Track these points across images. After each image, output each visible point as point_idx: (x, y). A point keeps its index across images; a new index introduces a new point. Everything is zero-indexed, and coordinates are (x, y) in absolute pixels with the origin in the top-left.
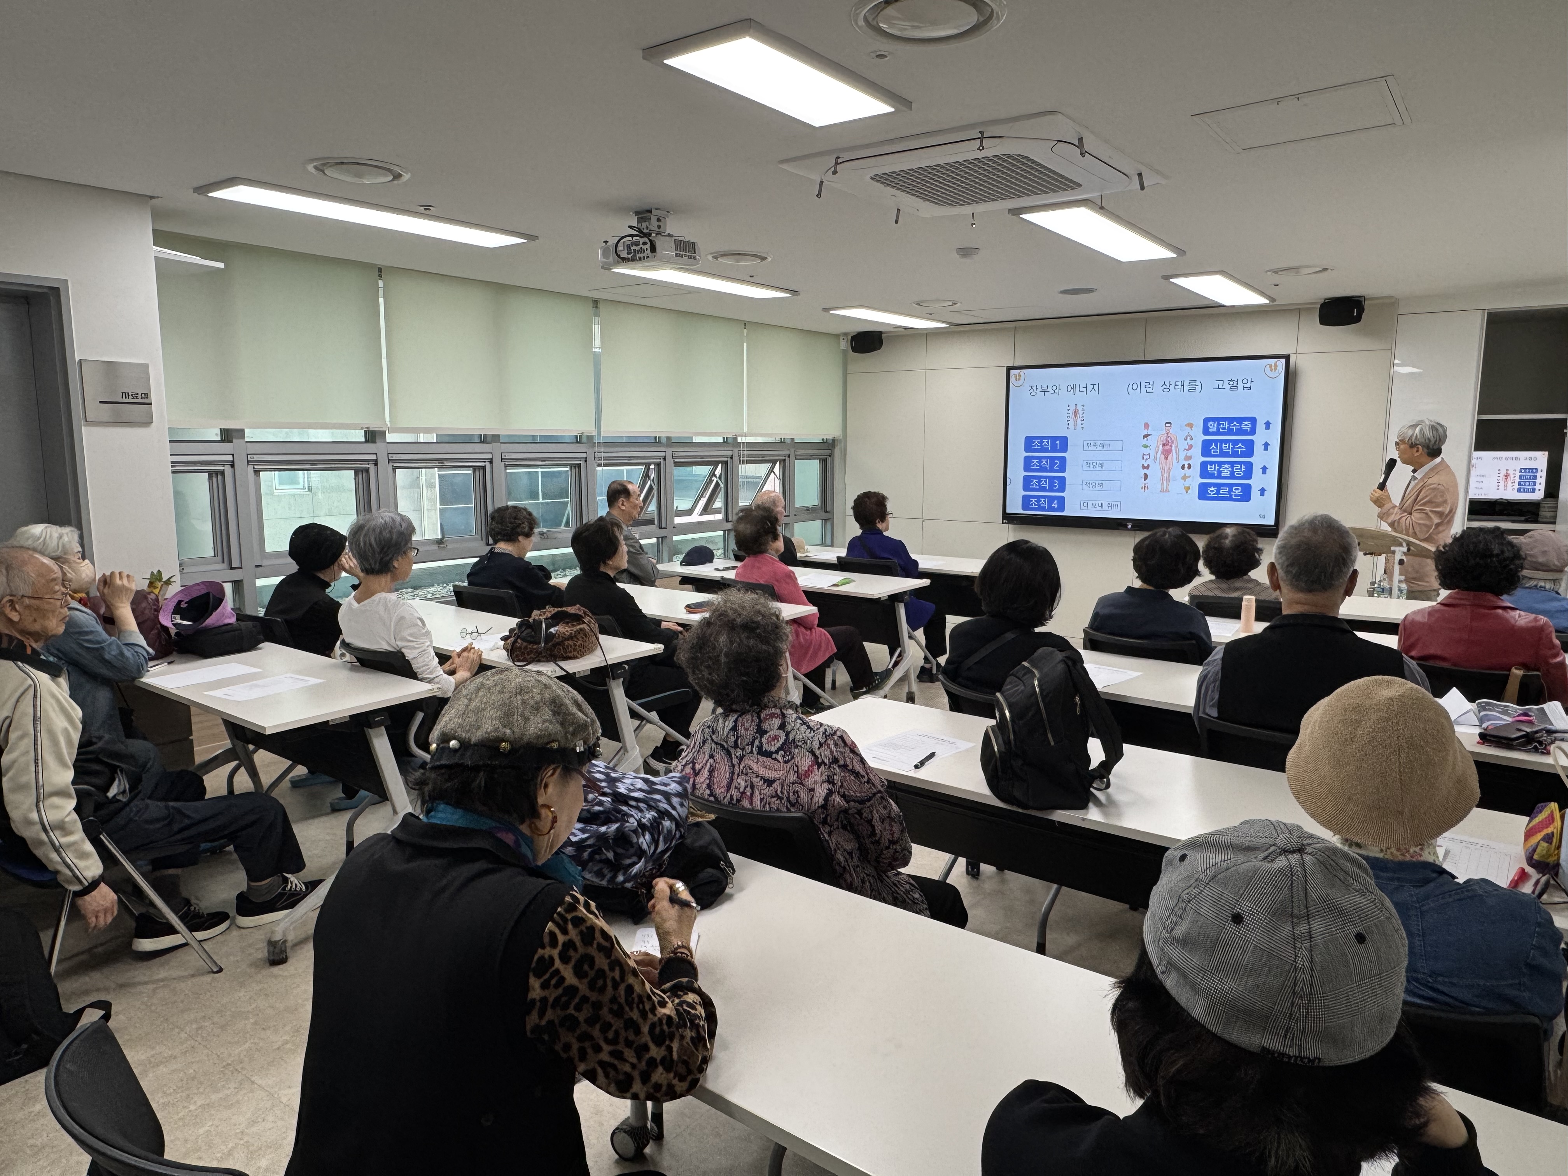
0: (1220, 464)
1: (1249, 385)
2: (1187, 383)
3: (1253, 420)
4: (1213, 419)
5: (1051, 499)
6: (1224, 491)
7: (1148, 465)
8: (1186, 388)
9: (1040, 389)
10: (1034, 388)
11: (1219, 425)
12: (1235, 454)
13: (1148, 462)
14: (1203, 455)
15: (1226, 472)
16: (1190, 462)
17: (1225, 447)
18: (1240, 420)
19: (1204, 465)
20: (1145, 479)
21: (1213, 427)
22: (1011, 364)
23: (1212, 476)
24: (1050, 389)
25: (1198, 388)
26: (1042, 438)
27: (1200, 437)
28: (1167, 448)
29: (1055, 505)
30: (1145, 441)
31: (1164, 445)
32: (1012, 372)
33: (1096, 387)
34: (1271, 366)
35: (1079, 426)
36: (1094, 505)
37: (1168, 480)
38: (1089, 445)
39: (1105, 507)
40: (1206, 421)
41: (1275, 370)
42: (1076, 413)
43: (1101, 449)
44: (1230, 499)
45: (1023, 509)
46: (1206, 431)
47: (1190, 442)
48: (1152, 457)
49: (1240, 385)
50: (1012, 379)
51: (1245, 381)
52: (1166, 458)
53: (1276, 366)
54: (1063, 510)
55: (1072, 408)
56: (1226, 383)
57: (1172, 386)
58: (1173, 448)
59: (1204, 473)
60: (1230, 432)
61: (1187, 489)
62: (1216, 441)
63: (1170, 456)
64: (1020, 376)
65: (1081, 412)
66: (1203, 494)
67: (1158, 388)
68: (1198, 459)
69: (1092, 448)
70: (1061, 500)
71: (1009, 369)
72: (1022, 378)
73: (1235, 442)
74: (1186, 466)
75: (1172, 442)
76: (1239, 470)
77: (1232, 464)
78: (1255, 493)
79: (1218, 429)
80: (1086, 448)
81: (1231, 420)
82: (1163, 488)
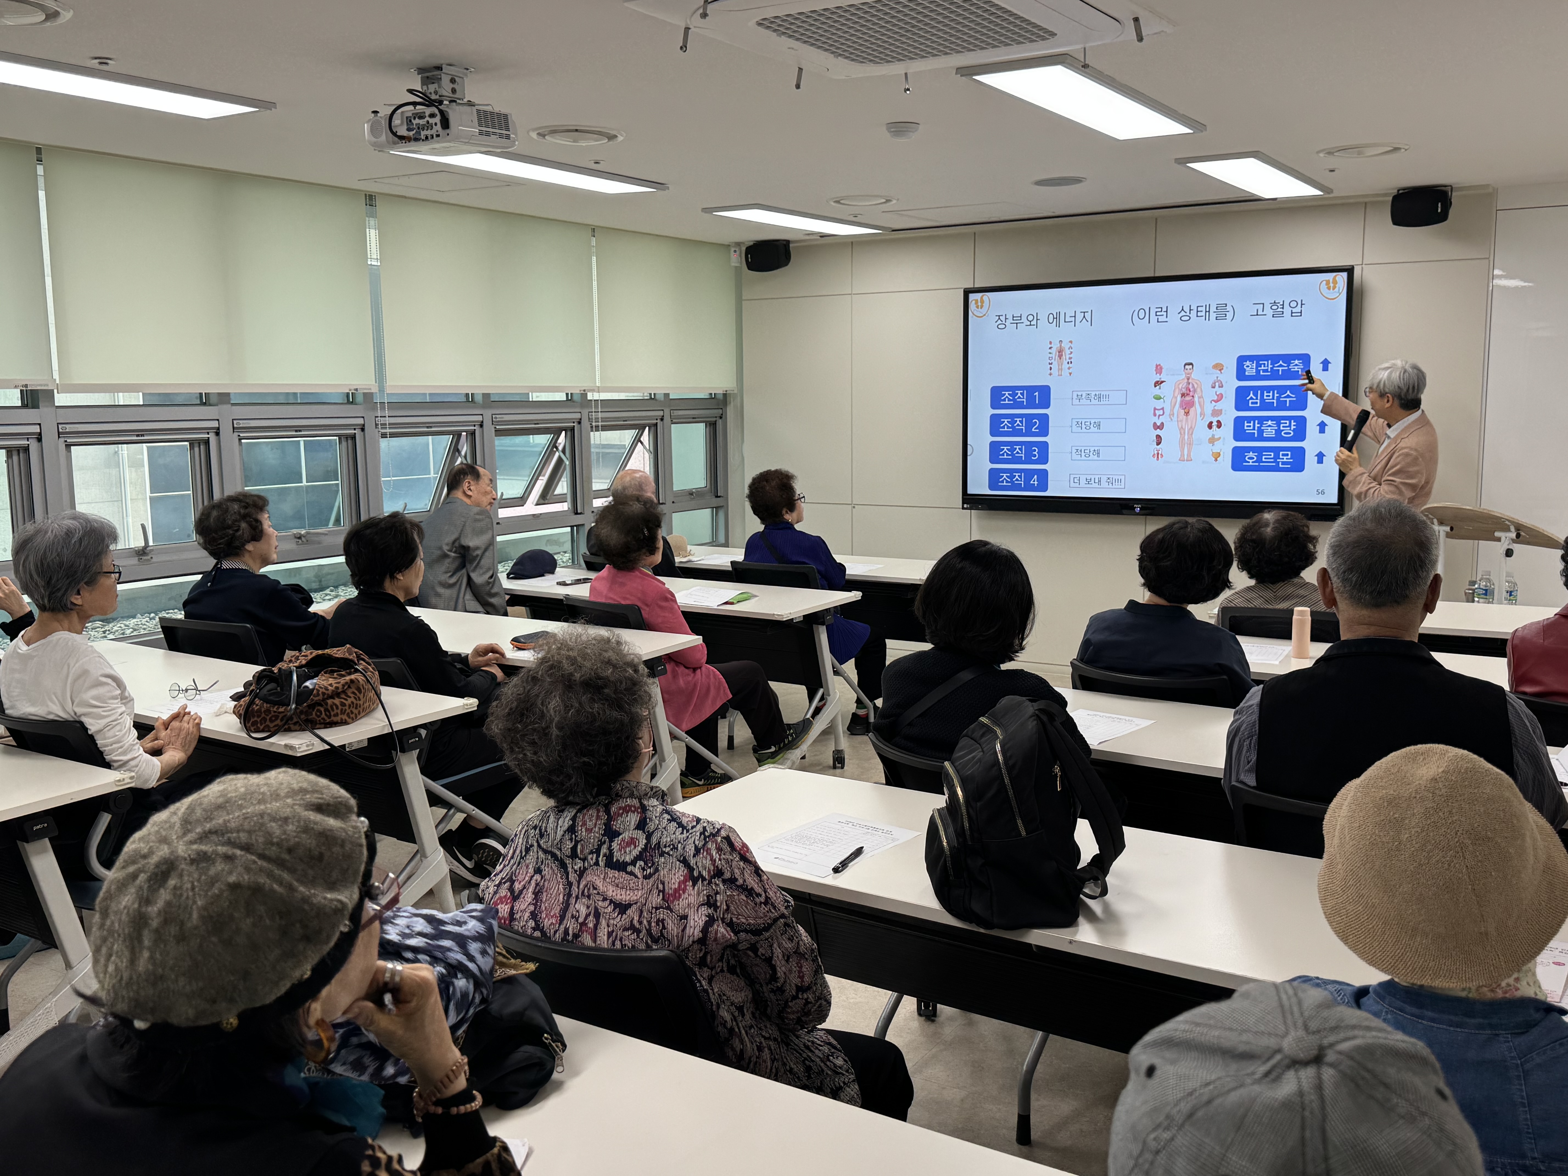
0: (1262, 420)
1: (1298, 309)
2: (1213, 309)
3: (1305, 359)
4: (1251, 358)
5: (1029, 474)
6: (1269, 456)
7: (1162, 424)
8: (1213, 316)
9: (1010, 320)
10: (1003, 318)
11: (1258, 365)
12: (1281, 406)
13: (1162, 419)
14: (1238, 408)
15: (1269, 432)
16: (1219, 418)
17: (1269, 397)
18: (1288, 358)
19: (1238, 422)
20: (1158, 443)
21: (1250, 369)
22: (970, 285)
23: (1251, 438)
24: (1024, 319)
25: (1230, 315)
26: (1013, 389)
27: (1232, 384)
28: (1188, 398)
29: (1035, 481)
30: (1157, 391)
31: (1183, 395)
32: (972, 297)
33: (1088, 316)
34: (1328, 282)
35: (1065, 373)
36: (1088, 482)
37: (1190, 444)
38: (1080, 398)
39: (1104, 484)
40: (1241, 360)
41: (1334, 288)
42: (1060, 352)
43: (1096, 402)
44: (1276, 469)
45: (991, 488)
46: (1241, 375)
47: (1220, 391)
48: (1167, 411)
49: (1287, 310)
50: (972, 306)
51: (1293, 304)
52: (1187, 413)
53: (1335, 282)
54: (1046, 490)
55: (1056, 346)
56: (1267, 306)
57: (1194, 313)
58: (1196, 399)
59: (1239, 433)
60: (1274, 376)
61: (1217, 456)
62: (1255, 389)
63: (1192, 411)
64: (982, 301)
65: (1068, 352)
66: (1239, 462)
67: (1174, 315)
68: (1230, 413)
69: (1083, 401)
70: (1043, 475)
71: (967, 293)
72: (986, 304)
73: (1282, 390)
74: (1215, 423)
75: (1195, 391)
76: (1288, 429)
77: (1278, 420)
78: (1310, 459)
79: (1258, 371)
80: (1076, 402)
81: (1275, 358)
82: (1182, 455)
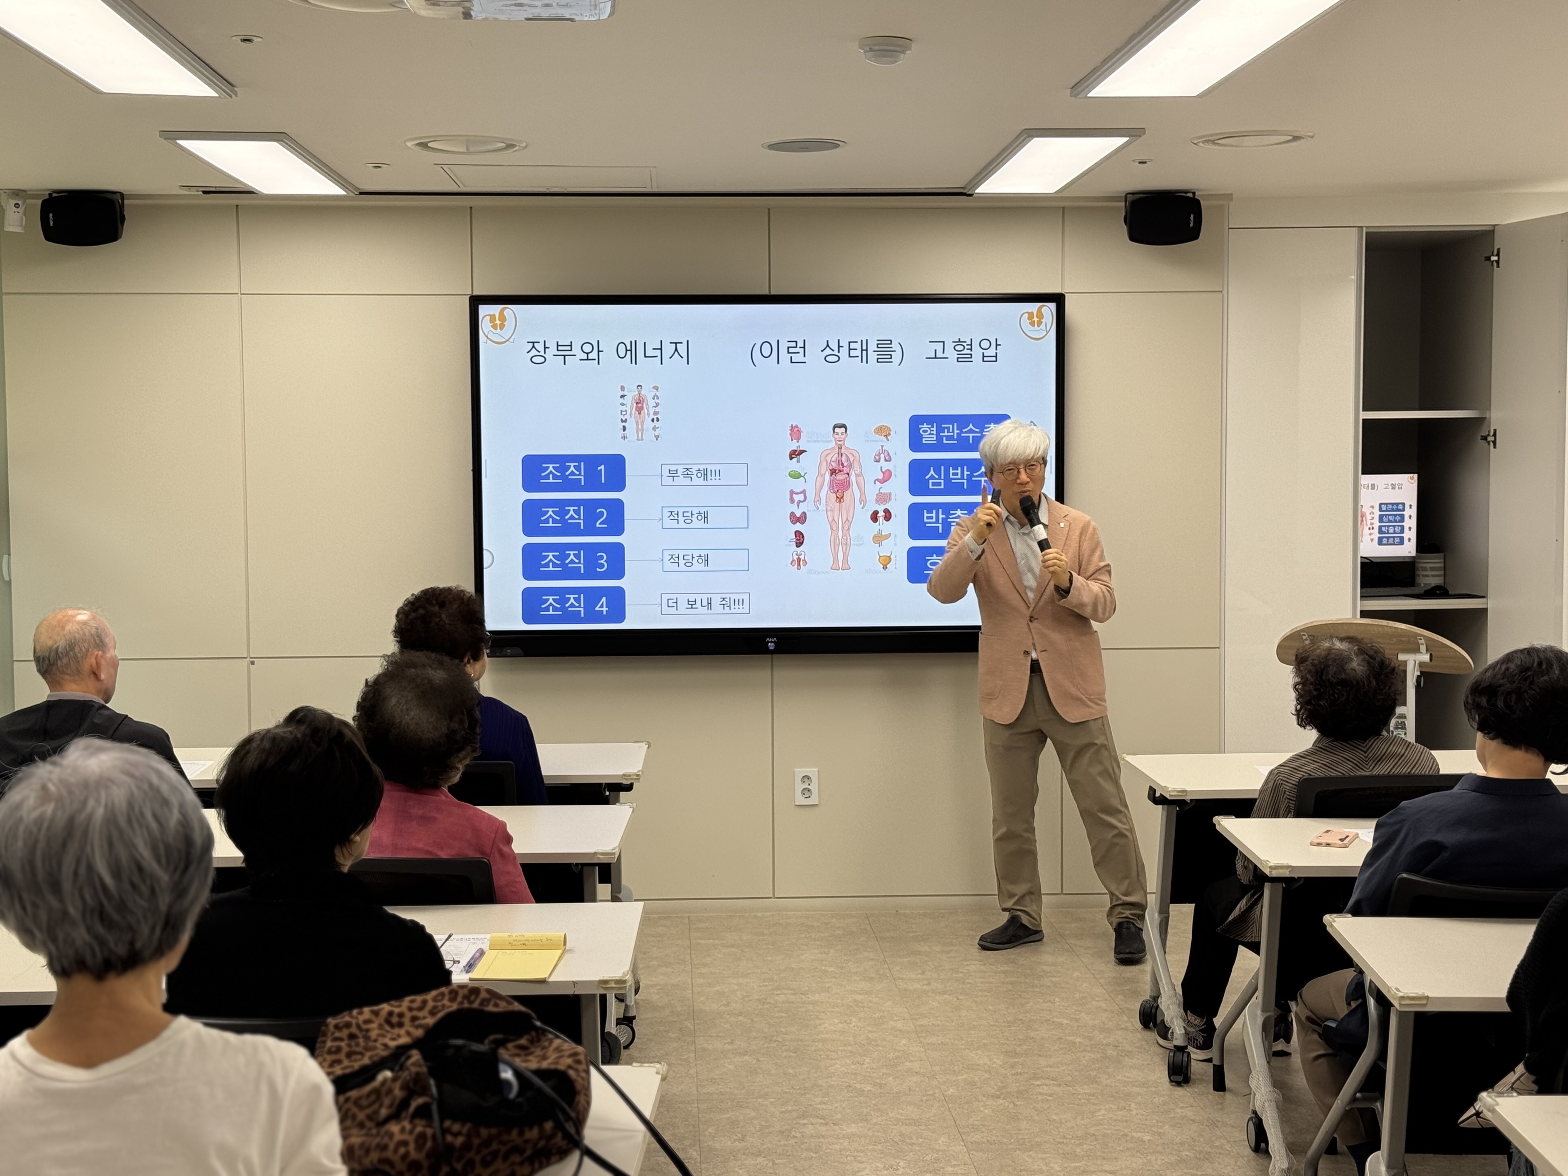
2: (872, 347)
4: (929, 419)
5: (593, 595)
7: (804, 513)
8: (873, 357)
9: (552, 350)
10: (539, 346)
11: (940, 430)
13: (803, 507)
16: (888, 506)
20: (799, 544)
21: (929, 434)
22: (480, 291)
24: (576, 350)
25: (896, 357)
26: (561, 460)
28: (840, 477)
29: (602, 606)
30: (793, 465)
31: (833, 472)
32: (484, 310)
33: (682, 349)
34: (1031, 316)
35: (649, 435)
36: (692, 604)
37: (847, 545)
38: (673, 474)
39: (717, 607)
41: (1040, 323)
42: (639, 404)
43: (701, 481)
45: (526, 619)
46: (916, 443)
47: (886, 466)
49: (977, 353)
50: (485, 326)
51: (985, 344)
52: (840, 499)
53: (1040, 316)
54: (621, 618)
55: (631, 395)
56: (949, 346)
57: (844, 351)
58: (853, 478)
63: (847, 495)
64: (503, 318)
65: (652, 403)
67: (815, 354)
69: (680, 480)
70: (617, 598)
71: (476, 302)
72: (510, 323)
74: (881, 514)
75: (850, 466)
79: (939, 438)
80: (668, 481)
82: (836, 559)
